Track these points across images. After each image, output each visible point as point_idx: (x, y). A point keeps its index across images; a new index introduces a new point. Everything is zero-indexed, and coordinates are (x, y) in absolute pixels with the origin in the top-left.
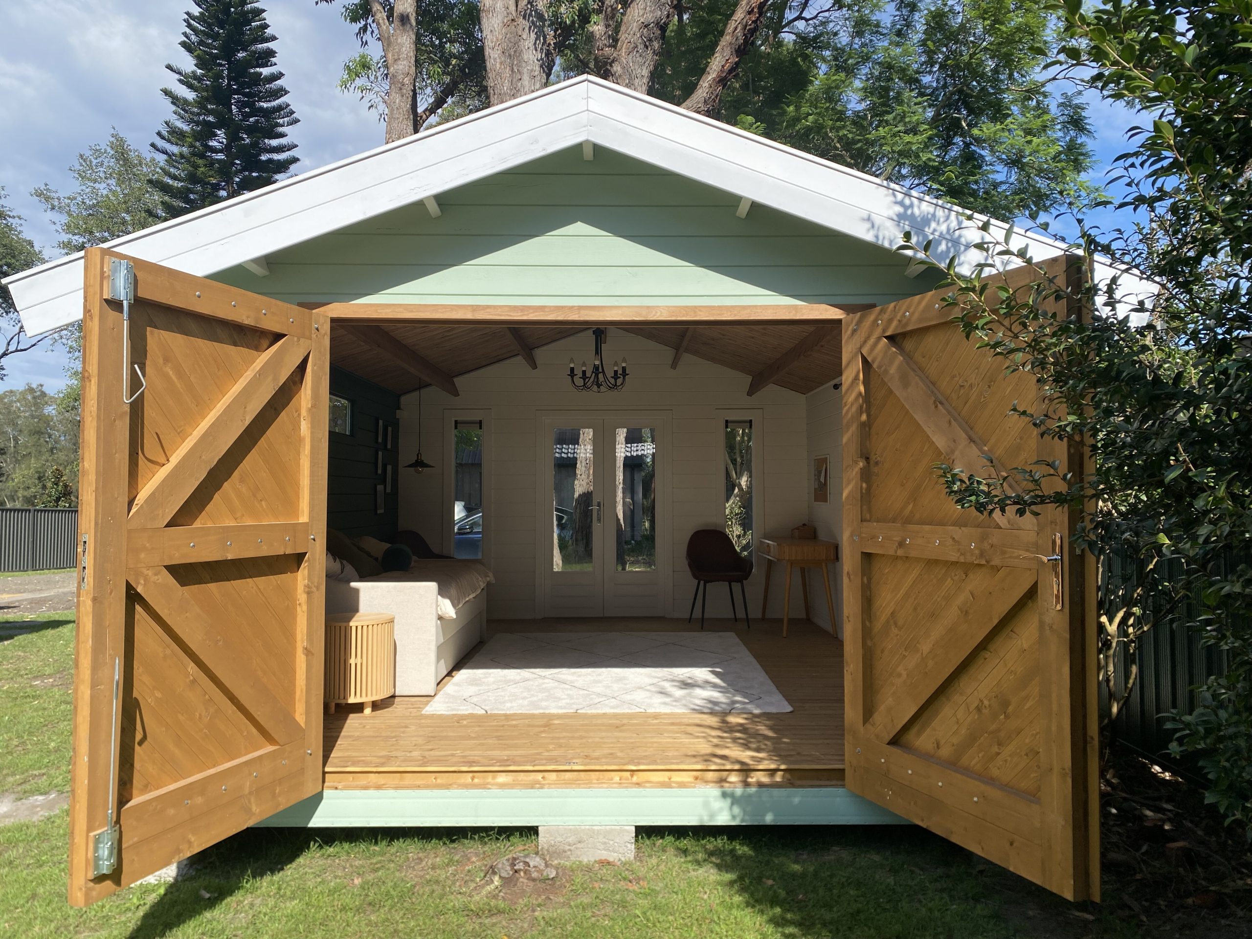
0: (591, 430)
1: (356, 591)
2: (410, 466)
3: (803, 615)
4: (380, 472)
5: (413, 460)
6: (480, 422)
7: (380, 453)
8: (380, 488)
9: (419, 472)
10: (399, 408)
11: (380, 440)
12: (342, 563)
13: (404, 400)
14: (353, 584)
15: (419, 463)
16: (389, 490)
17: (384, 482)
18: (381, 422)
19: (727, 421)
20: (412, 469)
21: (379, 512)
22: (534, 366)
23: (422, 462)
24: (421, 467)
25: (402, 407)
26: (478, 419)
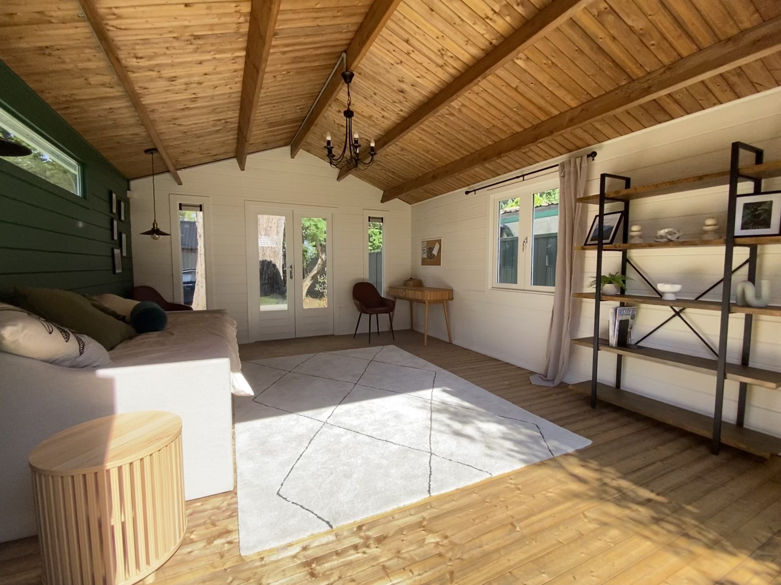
0: (284, 217)
1: (109, 382)
2: (147, 233)
3: (408, 327)
4: (116, 238)
5: (150, 228)
6: (201, 206)
7: (115, 223)
8: (117, 251)
9: (156, 239)
10: (129, 190)
11: (114, 211)
12: (79, 340)
13: (133, 183)
14: (102, 373)
15: (155, 231)
16: (124, 254)
17: (120, 247)
18: (114, 196)
19: (369, 218)
20: (149, 236)
21: (117, 271)
22: (243, 169)
23: (158, 230)
24: (158, 234)
25: (132, 189)
26: (199, 204)
